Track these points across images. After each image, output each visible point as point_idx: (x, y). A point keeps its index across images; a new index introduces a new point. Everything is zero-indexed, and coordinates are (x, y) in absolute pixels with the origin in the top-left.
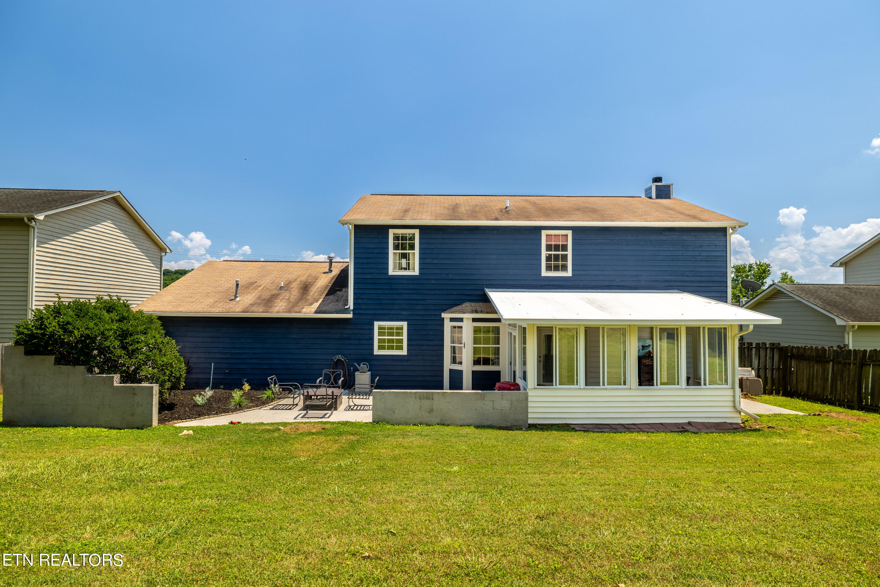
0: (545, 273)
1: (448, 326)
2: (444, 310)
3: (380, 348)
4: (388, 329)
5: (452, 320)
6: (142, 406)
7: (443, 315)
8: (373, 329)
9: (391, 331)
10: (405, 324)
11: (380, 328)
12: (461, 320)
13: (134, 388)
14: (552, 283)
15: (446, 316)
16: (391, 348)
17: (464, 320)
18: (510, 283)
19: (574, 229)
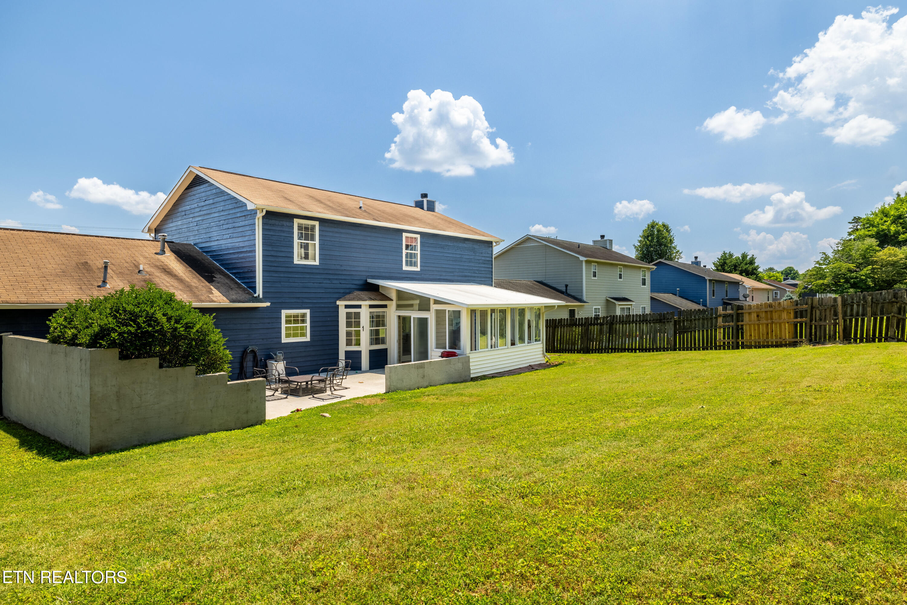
0: (405, 268)
1: (343, 313)
2: (339, 299)
3: (288, 336)
4: (294, 316)
5: (347, 307)
6: (255, 401)
7: (338, 303)
8: (280, 318)
9: (296, 319)
10: (308, 312)
11: (287, 317)
12: (359, 307)
13: (247, 384)
14: (409, 276)
15: (341, 303)
16: (295, 335)
17: (362, 307)
18: (384, 274)
19: (422, 234)
